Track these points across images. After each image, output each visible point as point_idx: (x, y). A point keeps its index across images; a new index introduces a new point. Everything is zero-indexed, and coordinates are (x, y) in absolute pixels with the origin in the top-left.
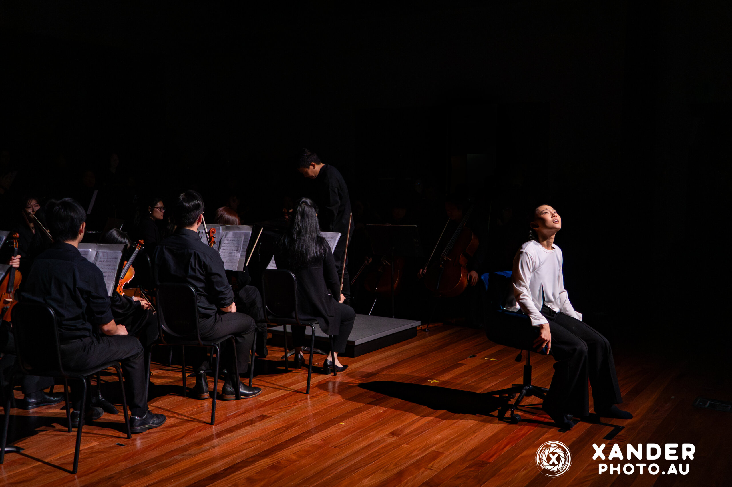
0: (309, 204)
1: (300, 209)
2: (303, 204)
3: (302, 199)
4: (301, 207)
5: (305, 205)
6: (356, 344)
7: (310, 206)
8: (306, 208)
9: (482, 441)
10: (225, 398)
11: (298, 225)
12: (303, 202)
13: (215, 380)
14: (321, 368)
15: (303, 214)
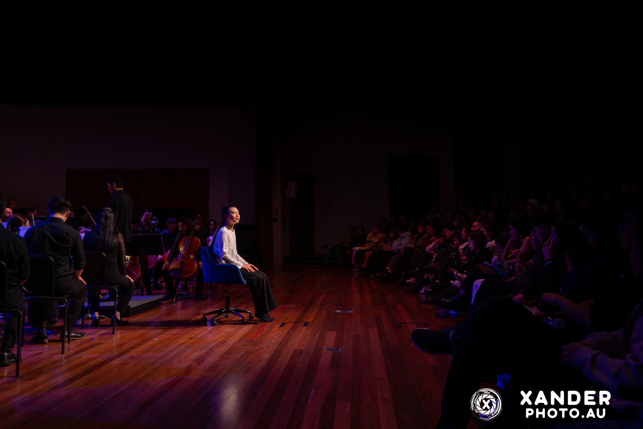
0: (111, 211)
1: (104, 214)
2: (107, 211)
3: (106, 208)
4: (105, 213)
5: (108, 212)
6: (131, 307)
7: (111, 212)
8: (109, 214)
9: (243, 334)
11: (103, 224)
12: (107, 210)
15: (107, 218)
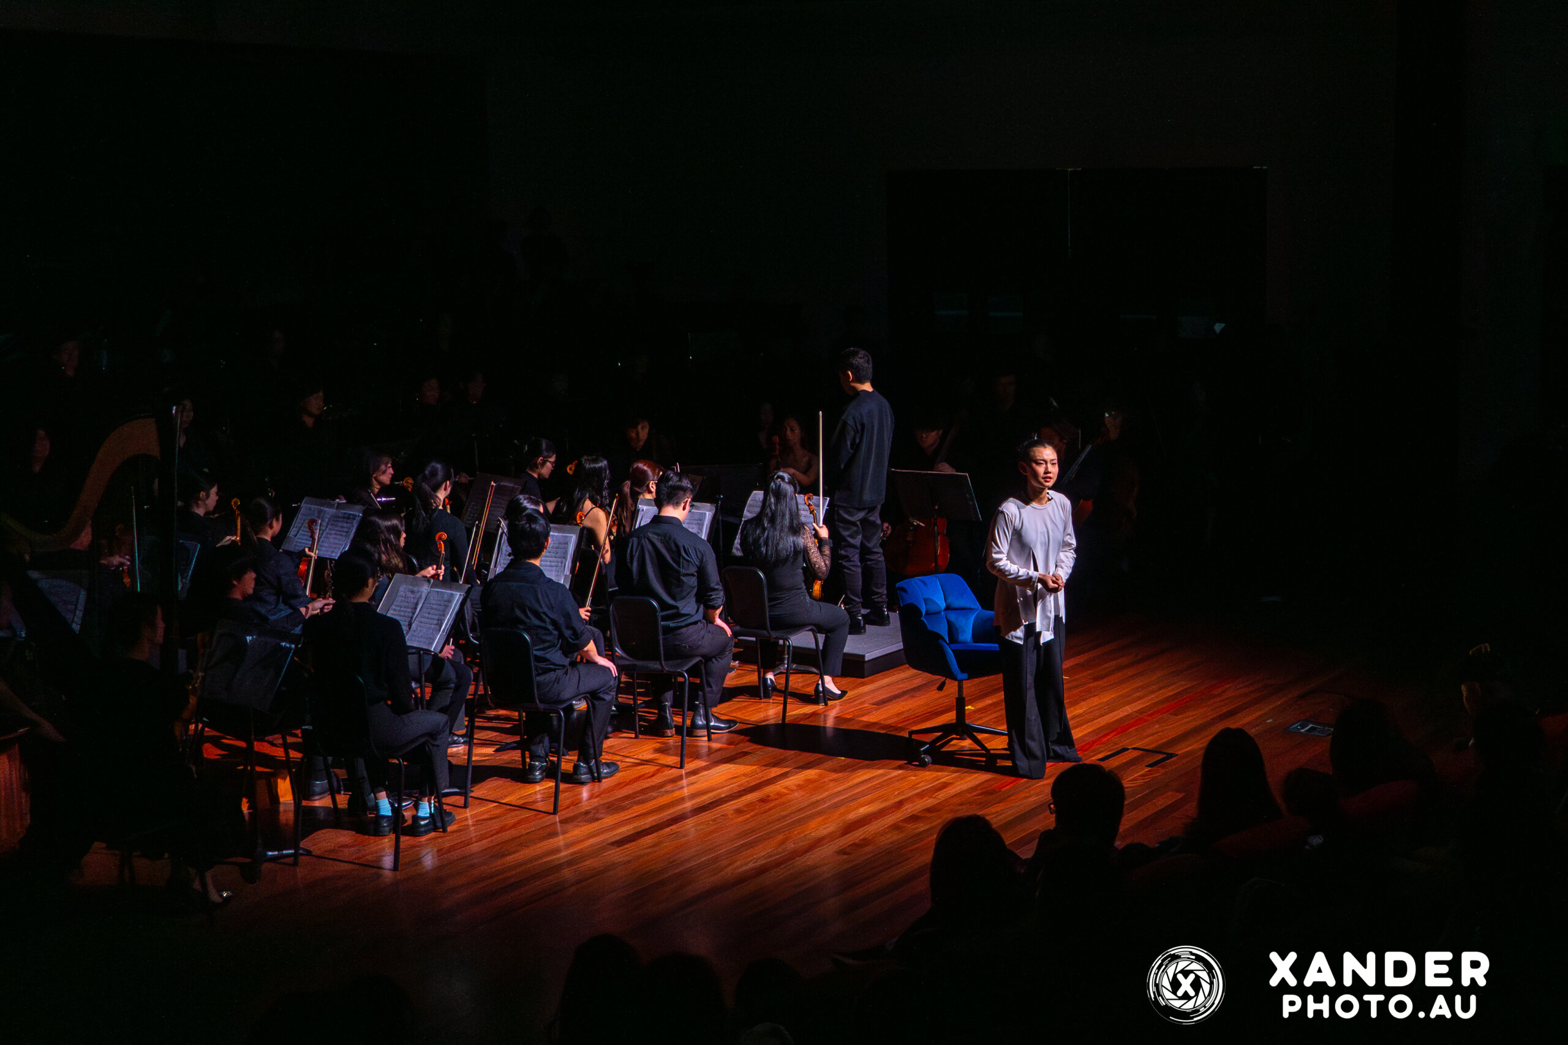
6: (866, 659)
8: (782, 484)
10: (695, 734)
13: (683, 711)
14: (812, 696)
